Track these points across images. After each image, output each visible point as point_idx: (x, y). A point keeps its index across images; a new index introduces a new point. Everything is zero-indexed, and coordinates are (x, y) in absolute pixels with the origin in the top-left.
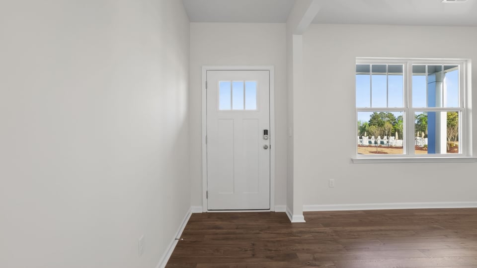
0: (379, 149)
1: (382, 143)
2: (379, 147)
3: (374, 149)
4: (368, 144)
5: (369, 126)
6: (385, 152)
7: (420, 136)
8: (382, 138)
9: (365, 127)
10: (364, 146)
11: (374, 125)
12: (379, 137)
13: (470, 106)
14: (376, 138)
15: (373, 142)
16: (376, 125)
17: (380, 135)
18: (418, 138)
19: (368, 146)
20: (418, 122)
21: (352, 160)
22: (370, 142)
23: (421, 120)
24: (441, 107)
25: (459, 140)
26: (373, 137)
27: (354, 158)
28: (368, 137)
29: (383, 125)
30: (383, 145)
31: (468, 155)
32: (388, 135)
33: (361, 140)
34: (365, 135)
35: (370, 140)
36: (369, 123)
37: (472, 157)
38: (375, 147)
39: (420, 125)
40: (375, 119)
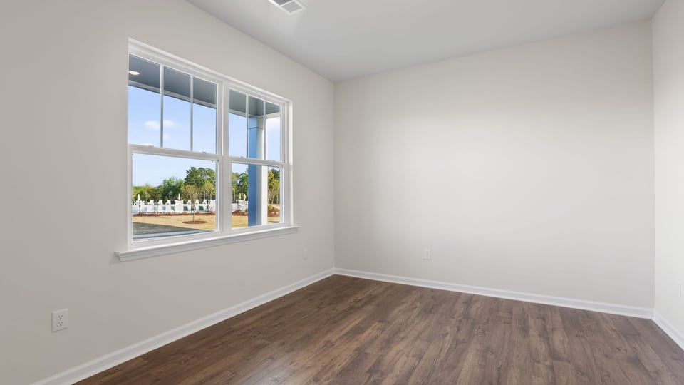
0: (197, 218)
1: (201, 208)
2: (196, 214)
3: (190, 218)
4: (182, 211)
5: (185, 185)
6: (204, 220)
7: (242, 199)
8: (201, 202)
9: (180, 187)
10: (177, 215)
11: (191, 184)
12: (197, 201)
13: (291, 161)
14: (193, 202)
15: (189, 207)
16: (193, 184)
17: (198, 198)
18: (240, 201)
19: (181, 214)
20: (240, 182)
21: (117, 256)
22: (186, 208)
23: (243, 180)
24: (263, 159)
25: (281, 202)
26: (189, 201)
27: (121, 252)
28: (182, 201)
29: (202, 184)
30: (201, 212)
31: (289, 225)
32: (209, 198)
33: (173, 205)
34: (179, 198)
35: (185, 205)
36: (184, 181)
37: (292, 227)
38: (192, 214)
39: (242, 186)
40: (192, 176)
